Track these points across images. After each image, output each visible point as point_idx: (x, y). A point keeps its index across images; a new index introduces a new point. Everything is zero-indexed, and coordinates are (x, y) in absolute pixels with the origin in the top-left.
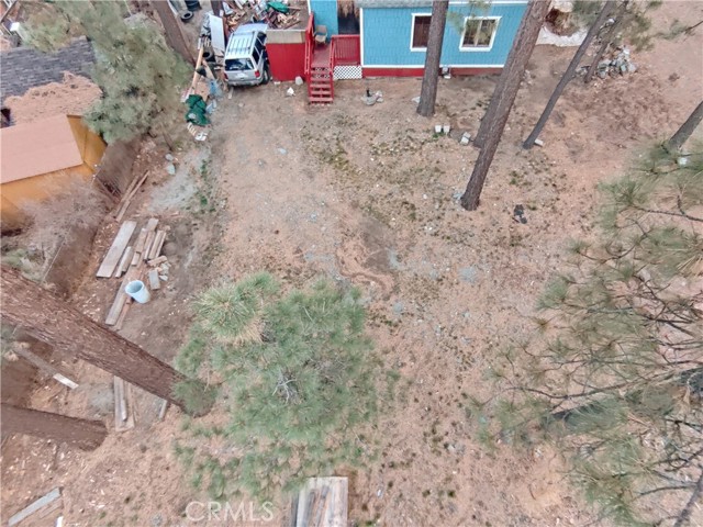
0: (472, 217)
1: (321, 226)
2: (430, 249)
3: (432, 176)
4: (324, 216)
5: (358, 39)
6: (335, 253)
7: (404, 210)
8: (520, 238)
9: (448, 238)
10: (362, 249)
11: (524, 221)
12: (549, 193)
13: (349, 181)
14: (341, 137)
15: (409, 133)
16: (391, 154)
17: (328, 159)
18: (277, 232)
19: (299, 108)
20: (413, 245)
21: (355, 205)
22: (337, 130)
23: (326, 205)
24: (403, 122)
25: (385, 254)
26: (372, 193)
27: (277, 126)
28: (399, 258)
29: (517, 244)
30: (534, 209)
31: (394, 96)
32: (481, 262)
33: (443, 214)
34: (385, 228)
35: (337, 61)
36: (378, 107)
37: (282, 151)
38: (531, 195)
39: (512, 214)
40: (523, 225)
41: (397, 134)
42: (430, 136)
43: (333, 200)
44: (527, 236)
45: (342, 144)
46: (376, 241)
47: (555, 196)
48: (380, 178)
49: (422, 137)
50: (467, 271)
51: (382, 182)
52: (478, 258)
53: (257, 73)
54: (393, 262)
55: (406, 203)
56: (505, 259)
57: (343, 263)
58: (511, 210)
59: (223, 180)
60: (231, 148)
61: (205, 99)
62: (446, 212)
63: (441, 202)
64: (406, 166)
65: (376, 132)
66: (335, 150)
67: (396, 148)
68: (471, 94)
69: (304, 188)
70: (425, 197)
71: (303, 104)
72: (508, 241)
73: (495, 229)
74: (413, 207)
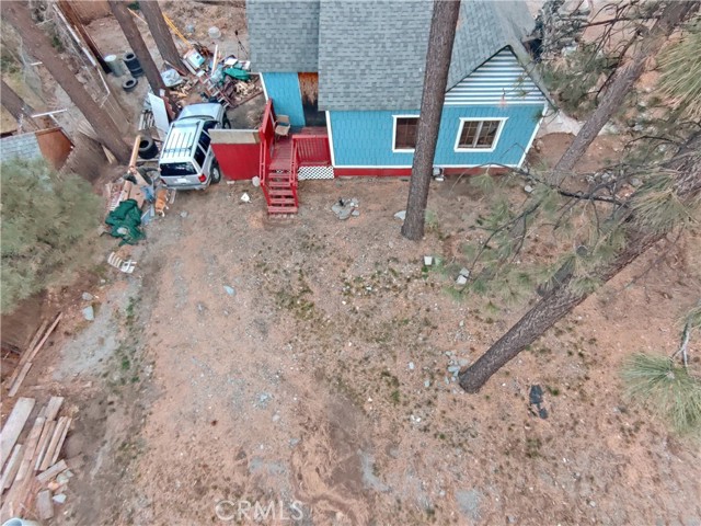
0: (474, 403)
1: (274, 413)
2: (418, 454)
3: (420, 331)
4: (277, 397)
5: (327, 140)
6: (290, 460)
7: (384, 386)
8: (539, 444)
9: (442, 437)
10: (326, 453)
11: (544, 414)
12: (574, 369)
13: (314, 337)
14: (305, 268)
15: (391, 264)
16: (368, 295)
17: (287, 303)
18: (214, 423)
19: (255, 221)
20: (395, 445)
21: (319, 376)
22: (300, 256)
23: (282, 379)
24: (384, 248)
25: (356, 461)
26: (343, 355)
27: (225, 251)
28: (376, 469)
29: (536, 454)
30: (556, 393)
31: (373, 206)
32: (487, 481)
33: (435, 398)
34: (359, 416)
35: (301, 161)
36: (352, 222)
37: (229, 290)
38: (551, 369)
39: (527, 399)
40: (542, 421)
41: (377, 264)
42: (418, 268)
43: (291, 369)
44: (549, 440)
45: (306, 279)
46: (347, 437)
47: (582, 373)
48: (353, 332)
49: (407, 270)
50: (469, 497)
51: (356, 339)
52: (483, 474)
53: (203, 178)
54: (368, 476)
55: (387, 374)
56: (520, 480)
57: (300, 477)
58: (525, 393)
59: (151, 332)
60: (167, 280)
61: (140, 205)
62: (440, 395)
63: (432, 378)
64: (387, 315)
65: (350, 260)
66: (297, 289)
67: (375, 286)
68: (469, 203)
69: (254, 350)
70: (412, 366)
71: (260, 214)
72: (522, 446)
73: (504, 426)
74: (396, 381)
